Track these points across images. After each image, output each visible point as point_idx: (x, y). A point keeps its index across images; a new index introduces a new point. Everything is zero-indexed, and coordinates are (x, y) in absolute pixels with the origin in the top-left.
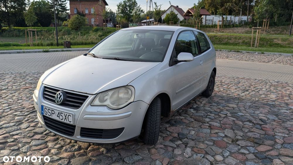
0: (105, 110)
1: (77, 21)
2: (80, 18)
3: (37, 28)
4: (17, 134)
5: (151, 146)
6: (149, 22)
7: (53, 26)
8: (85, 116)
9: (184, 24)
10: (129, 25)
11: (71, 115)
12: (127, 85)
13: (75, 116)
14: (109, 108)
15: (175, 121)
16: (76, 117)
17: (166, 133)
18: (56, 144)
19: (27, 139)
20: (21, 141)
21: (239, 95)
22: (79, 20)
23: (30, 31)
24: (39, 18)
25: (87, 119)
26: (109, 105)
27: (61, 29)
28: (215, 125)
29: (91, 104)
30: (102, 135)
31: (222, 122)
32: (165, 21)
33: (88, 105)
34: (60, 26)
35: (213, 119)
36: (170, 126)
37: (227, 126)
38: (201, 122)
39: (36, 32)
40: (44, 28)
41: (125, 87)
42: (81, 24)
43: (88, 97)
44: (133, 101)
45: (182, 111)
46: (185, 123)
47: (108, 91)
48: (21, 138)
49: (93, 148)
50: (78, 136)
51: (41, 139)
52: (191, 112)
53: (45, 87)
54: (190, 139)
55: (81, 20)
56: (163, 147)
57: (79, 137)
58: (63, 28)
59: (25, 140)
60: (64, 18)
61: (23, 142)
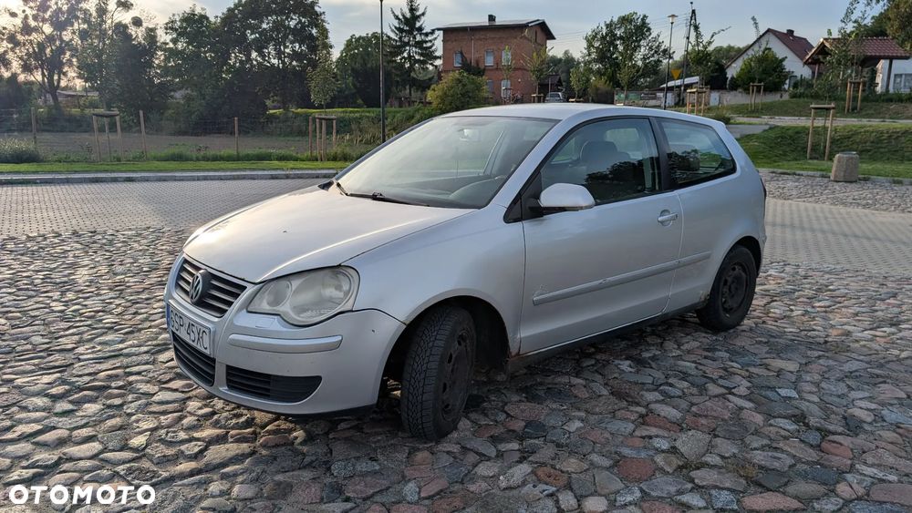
0: (273, 324)
1: (459, 89)
2: (465, 80)
3: (351, 112)
4: (139, 373)
5: (425, 443)
6: (682, 88)
7: (396, 103)
8: (231, 337)
9: (802, 91)
10: (616, 97)
11: (207, 331)
12: (340, 265)
13: (214, 336)
14: (285, 321)
15: (548, 388)
16: (217, 338)
17: (493, 418)
18: (206, 406)
19: (152, 387)
20: (139, 389)
21: (848, 334)
22: (464, 85)
23: (321, 119)
24: (359, 82)
25: (235, 344)
26: (286, 313)
27: (411, 114)
28: (662, 414)
29: (248, 308)
30: (268, 390)
31: (694, 409)
32: (739, 82)
33: (240, 310)
34: (409, 105)
35: (673, 397)
36: (523, 399)
37: (703, 421)
38: (627, 401)
39: (334, 122)
40: (369, 112)
41: (336, 269)
42: (470, 97)
43: (245, 288)
44: (349, 308)
45: (593, 362)
46: (576, 397)
47: (291, 277)
48: (142, 381)
49: (279, 426)
50: (221, 386)
51: (180, 390)
52: (618, 368)
53: (186, 261)
54: (553, 442)
55: (470, 87)
56: (455, 451)
57: (224, 389)
58: (418, 110)
59: (144, 388)
60: (425, 81)
61: (141, 391)
